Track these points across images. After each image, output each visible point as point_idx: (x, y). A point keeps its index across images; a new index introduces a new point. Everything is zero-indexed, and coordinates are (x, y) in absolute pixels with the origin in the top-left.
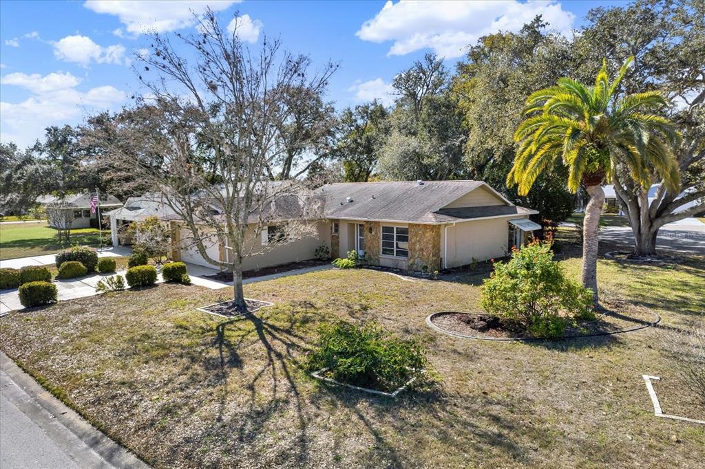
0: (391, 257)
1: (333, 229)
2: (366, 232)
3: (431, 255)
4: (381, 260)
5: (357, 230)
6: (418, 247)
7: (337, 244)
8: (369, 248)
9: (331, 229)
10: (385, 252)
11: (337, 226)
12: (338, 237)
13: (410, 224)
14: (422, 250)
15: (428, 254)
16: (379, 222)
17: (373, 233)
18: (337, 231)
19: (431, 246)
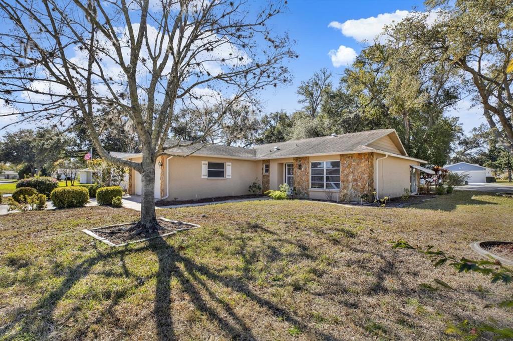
0: (321, 190)
1: (264, 170)
2: (296, 169)
3: (367, 185)
4: (310, 193)
5: (285, 170)
6: (351, 178)
7: (268, 182)
8: (299, 183)
9: (263, 169)
10: (313, 185)
11: (267, 166)
12: (268, 176)
13: (342, 155)
14: (356, 180)
15: (363, 183)
16: (309, 157)
17: (302, 169)
18: (267, 171)
19: (366, 175)
